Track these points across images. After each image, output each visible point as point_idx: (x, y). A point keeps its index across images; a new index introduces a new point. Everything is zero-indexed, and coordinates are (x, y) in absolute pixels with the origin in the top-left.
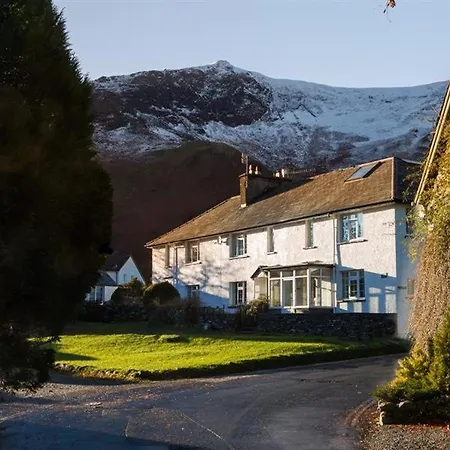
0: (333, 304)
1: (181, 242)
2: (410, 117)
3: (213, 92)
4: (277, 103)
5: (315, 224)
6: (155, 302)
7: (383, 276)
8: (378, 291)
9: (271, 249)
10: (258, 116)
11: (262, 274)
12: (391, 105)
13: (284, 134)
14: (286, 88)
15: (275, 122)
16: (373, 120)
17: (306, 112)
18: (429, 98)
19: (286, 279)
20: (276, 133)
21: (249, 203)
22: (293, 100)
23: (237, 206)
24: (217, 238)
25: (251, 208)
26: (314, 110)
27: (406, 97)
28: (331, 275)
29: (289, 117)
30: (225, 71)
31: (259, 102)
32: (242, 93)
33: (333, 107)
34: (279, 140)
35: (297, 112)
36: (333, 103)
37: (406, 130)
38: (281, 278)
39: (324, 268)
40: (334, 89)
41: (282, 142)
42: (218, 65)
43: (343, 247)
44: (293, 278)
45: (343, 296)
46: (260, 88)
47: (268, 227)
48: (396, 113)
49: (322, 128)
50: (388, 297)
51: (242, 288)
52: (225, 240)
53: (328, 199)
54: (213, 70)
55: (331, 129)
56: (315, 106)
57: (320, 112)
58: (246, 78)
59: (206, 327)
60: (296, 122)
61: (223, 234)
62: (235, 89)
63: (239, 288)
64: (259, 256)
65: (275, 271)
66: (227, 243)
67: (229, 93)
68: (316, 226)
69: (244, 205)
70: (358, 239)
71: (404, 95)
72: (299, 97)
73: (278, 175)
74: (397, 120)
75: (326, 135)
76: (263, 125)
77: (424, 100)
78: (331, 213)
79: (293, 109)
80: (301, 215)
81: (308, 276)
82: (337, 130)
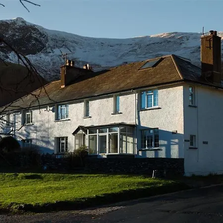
0: (133, 152)
1: (20, 110)
2: (123, 55)
3: (14, 35)
4: (51, 43)
5: (120, 97)
6: (3, 150)
7: (173, 133)
8: (166, 143)
9: (87, 115)
10: (39, 50)
11: (81, 132)
12: (113, 48)
13: (54, 61)
14: (56, 36)
15: (49, 54)
16: (103, 56)
17: (66, 49)
18: (133, 45)
19: (101, 134)
20: (50, 60)
21: (67, 85)
22: (60, 42)
23: (57, 87)
24: (46, 107)
25: (69, 88)
26: (71, 49)
27: (121, 44)
28: (133, 132)
29: (57, 51)
30: (21, 24)
31: (40, 42)
32: (31, 37)
33: (81, 47)
34: (52, 64)
35: (62, 49)
36: (81, 45)
37: (121, 62)
38: (97, 134)
39: (129, 127)
40: (82, 38)
41: (53, 65)
42: (17, 20)
43: (142, 113)
44: (107, 134)
45: (141, 146)
46: (41, 35)
47: (85, 100)
48: (115, 52)
49: (75, 59)
50: (172, 147)
51: (64, 141)
52: (51, 108)
53: (128, 81)
54: (14, 22)
55: (80, 60)
56: (72, 46)
57: (74, 50)
58: (33, 28)
59: (45, 168)
60: (61, 54)
61: (50, 105)
62: (26, 34)
63: (62, 141)
64: (78, 119)
65: (92, 129)
66: (53, 111)
67: (23, 36)
68: (122, 99)
69: (63, 86)
70: (153, 107)
71: (119, 43)
72: (62, 41)
73: (85, 68)
74: (116, 56)
75: (78, 63)
76: (43, 55)
77: (131, 46)
78: (134, 89)
79: (59, 47)
80: (110, 91)
81: (118, 132)
82: (83, 60)
